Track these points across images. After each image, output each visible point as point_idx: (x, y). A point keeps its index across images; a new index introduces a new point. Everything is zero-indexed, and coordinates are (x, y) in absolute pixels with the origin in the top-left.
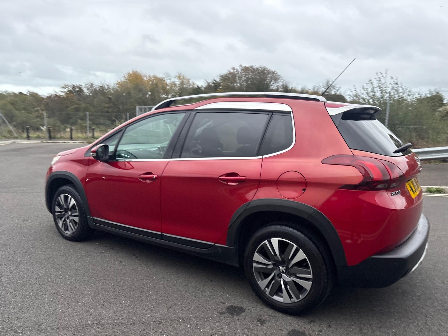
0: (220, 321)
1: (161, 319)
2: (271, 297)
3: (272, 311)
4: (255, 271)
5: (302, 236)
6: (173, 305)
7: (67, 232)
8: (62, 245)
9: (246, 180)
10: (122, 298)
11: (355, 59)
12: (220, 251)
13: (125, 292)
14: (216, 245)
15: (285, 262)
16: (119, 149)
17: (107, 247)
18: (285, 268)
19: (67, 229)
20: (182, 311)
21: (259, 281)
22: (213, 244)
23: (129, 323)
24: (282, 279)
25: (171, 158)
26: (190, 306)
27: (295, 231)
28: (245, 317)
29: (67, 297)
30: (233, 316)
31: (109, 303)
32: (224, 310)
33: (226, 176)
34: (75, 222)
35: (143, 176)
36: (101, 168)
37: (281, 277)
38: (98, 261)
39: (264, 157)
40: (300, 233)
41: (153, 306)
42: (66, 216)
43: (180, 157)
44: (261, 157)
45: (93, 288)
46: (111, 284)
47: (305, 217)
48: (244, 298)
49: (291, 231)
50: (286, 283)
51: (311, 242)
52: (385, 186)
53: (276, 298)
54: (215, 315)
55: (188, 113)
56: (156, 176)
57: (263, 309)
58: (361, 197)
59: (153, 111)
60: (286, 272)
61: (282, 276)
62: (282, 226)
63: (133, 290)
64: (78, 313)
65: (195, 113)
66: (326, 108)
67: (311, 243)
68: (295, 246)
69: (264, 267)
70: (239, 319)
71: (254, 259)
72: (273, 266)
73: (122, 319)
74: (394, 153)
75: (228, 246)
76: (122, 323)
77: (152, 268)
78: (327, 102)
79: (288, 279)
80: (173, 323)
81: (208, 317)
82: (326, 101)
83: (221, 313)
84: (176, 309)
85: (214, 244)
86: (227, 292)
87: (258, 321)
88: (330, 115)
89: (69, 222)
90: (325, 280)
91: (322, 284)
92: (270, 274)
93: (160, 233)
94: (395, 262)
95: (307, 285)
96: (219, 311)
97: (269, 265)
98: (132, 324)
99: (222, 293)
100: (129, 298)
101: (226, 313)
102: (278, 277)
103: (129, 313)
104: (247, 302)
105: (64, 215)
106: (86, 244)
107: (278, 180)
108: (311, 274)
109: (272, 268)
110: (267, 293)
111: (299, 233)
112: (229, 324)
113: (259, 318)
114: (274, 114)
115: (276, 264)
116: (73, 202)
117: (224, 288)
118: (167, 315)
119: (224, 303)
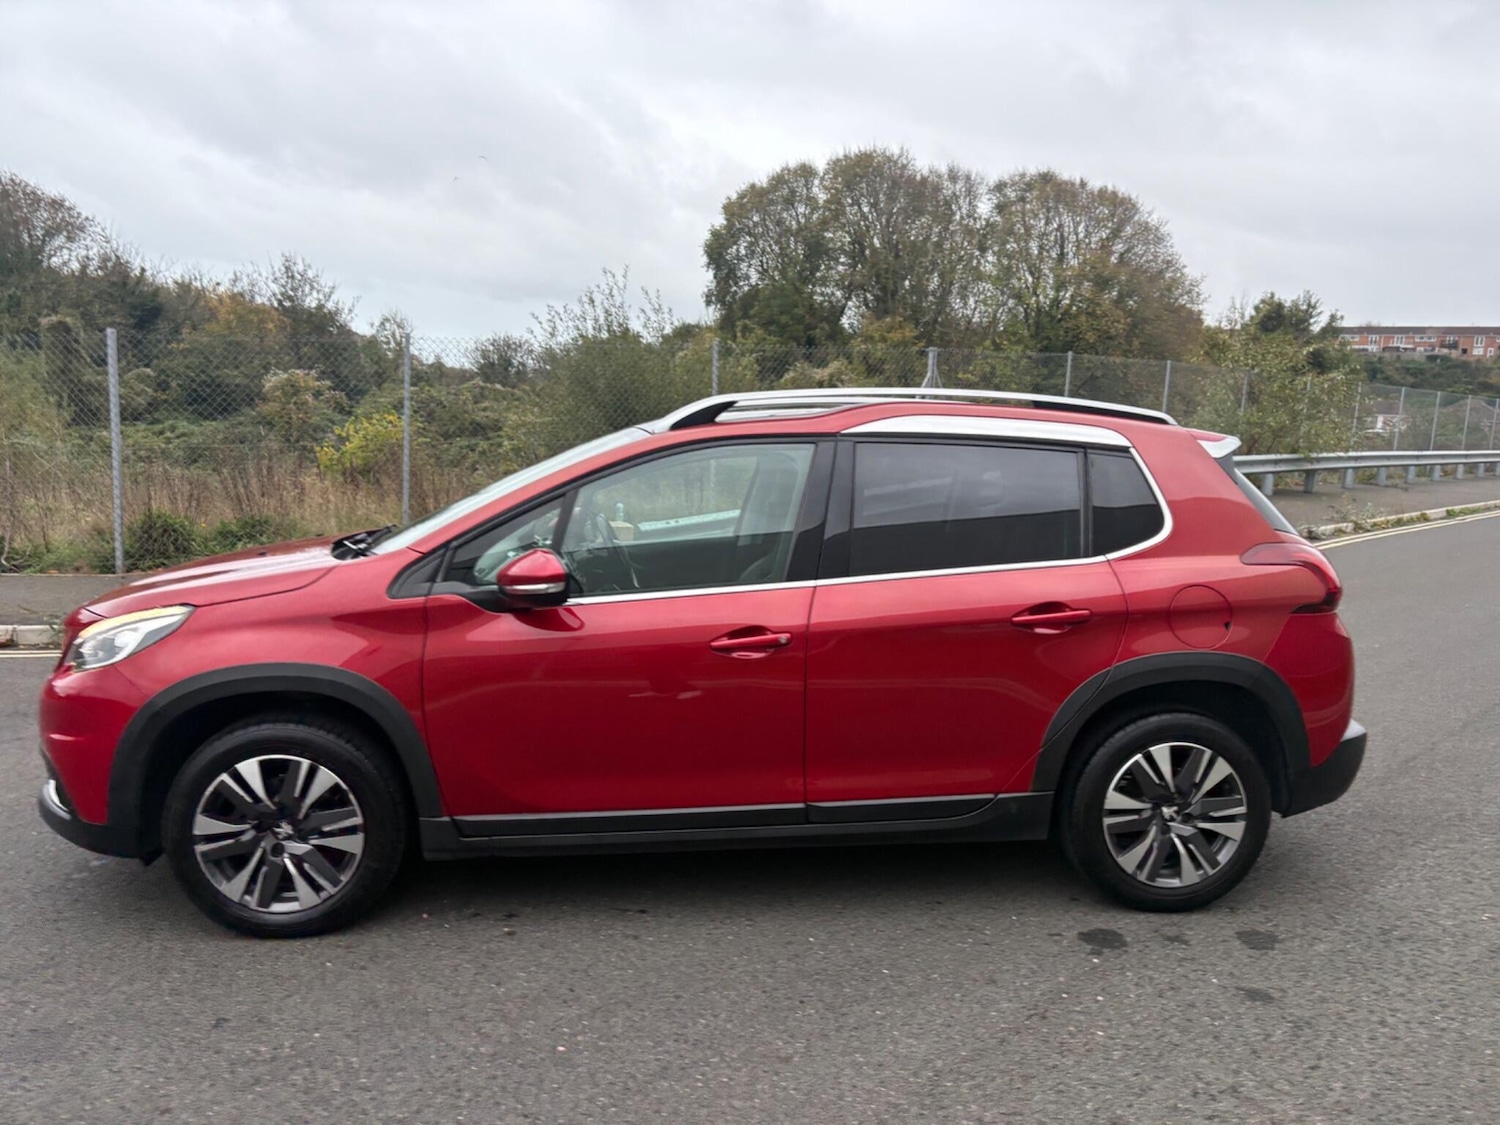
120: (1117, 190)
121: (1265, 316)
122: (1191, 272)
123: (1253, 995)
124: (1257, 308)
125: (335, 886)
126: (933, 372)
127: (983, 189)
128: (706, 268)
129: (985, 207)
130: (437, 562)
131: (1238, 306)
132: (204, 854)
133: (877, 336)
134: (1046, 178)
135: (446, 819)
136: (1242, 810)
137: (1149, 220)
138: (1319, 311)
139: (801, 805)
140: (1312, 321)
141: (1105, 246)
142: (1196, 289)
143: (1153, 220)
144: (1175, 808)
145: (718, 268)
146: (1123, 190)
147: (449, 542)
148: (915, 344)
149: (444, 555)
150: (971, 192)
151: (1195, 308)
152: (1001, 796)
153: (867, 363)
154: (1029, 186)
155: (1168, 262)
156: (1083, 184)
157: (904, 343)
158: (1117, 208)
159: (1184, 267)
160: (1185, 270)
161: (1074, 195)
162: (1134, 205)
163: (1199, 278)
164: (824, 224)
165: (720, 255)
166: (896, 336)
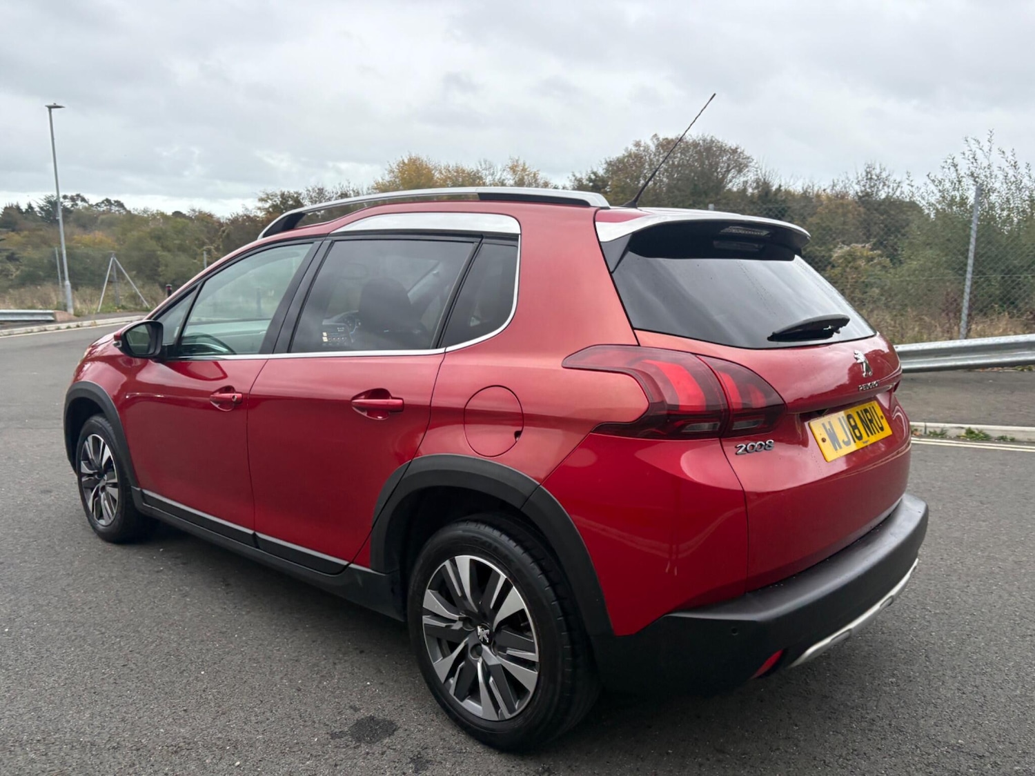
0: (319, 755)
1: (184, 742)
2: (459, 702)
3: (462, 736)
4: (427, 635)
5: (518, 550)
6: (234, 707)
7: (102, 522)
8: (84, 550)
9: (403, 408)
10: (130, 684)
11: (715, 95)
12: (360, 582)
13: (146, 669)
14: (352, 566)
15: (485, 617)
16: (187, 333)
17: (177, 558)
18: (488, 631)
19: (101, 516)
20: (246, 724)
21: (434, 661)
22: (345, 563)
23: (108, 746)
24: (481, 660)
25: (273, 353)
26: (272, 712)
27: (504, 538)
28: (385, 749)
29: (17, 673)
30: (358, 744)
31: (95, 693)
32: (346, 729)
33: (365, 399)
34: (114, 500)
35: (218, 395)
36: (157, 374)
37: (479, 653)
38: (135, 591)
39: (449, 349)
40: (514, 544)
41: (185, 708)
42: (101, 485)
43: (289, 351)
44: (441, 350)
45: (83, 654)
46: (129, 647)
47: (517, 503)
48: (414, 699)
49: (495, 540)
50: (488, 671)
51: (536, 567)
52: (715, 426)
53: (470, 705)
54: (316, 740)
55: (317, 243)
56: (240, 395)
57: (443, 730)
58: (644, 455)
59: (260, 240)
60: (490, 641)
61: (483, 652)
62: (479, 525)
63: (166, 664)
64: (13, 713)
65: (330, 241)
66: (597, 223)
67: (537, 571)
68: (503, 577)
69: (443, 625)
70: (368, 753)
71: (424, 606)
72: (464, 624)
73: (99, 733)
74: (770, 339)
75: (373, 570)
76: (93, 744)
77: (244, 613)
78: (611, 207)
79: (494, 660)
80: (207, 753)
81: (297, 743)
82: (606, 204)
83: (334, 736)
84: (234, 718)
85: (348, 565)
86: (382, 681)
87: (412, 760)
88: (601, 240)
89: (104, 500)
90: (567, 670)
91: (559, 678)
92: (457, 645)
93: (250, 532)
94: (734, 631)
95: (529, 678)
96: (333, 728)
97: (454, 621)
98: (114, 748)
99: (368, 683)
100: (145, 685)
101: (346, 735)
102: (475, 653)
103: (123, 720)
104: (414, 709)
105: (98, 482)
106: (135, 551)
107: (467, 408)
108: (534, 652)
109: (461, 628)
110: (452, 692)
111: (512, 544)
112: (336, 765)
113: (419, 753)
114: (484, 240)
115: (470, 620)
116: (108, 453)
117: (380, 671)
118: (205, 732)
119: (356, 709)
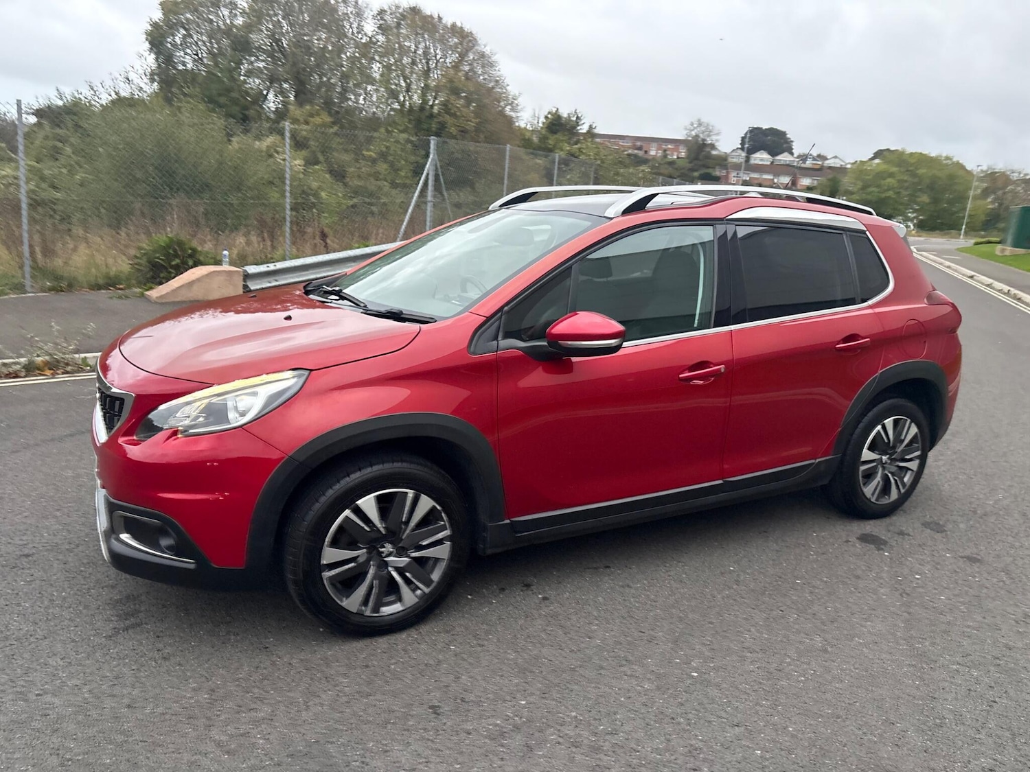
120: (463, 26)
121: (550, 122)
122: (512, 89)
123: (972, 560)
124: (546, 117)
125: (428, 585)
126: (434, 156)
127: (369, 14)
128: (148, 52)
129: (370, 27)
130: (497, 323)
131: (537, 115)
132: (331, 578)
133: (302, 120)
134: (415, 11)
135: (508, 521)
136: (918, 453)
137: (484, 50)
138: (582, 122)
139: (720, 482)
140: (579, 128)
141: (456, 66)
142: (516, 102)
143: (487, 50)
144: (888, 456)
145: (158, 54)
146: (467, 28)
147: (502, 307)
148: (332, 127)
149: (501, 318)
150: (359, 14)
151: (513, 114)
152: (818, 460)
153: (295, 138)
154: (403, 17)
155: (497, 81)
156: (440, 18)
157: (324, 125)
158: (463, 39)
159: (508, 85)
160: (508, 88)
161: (434, 26)
162: (475, 39)
163: (517, 95)
164: (248, 27)
165: (161, 43)
166: (318, 120)
